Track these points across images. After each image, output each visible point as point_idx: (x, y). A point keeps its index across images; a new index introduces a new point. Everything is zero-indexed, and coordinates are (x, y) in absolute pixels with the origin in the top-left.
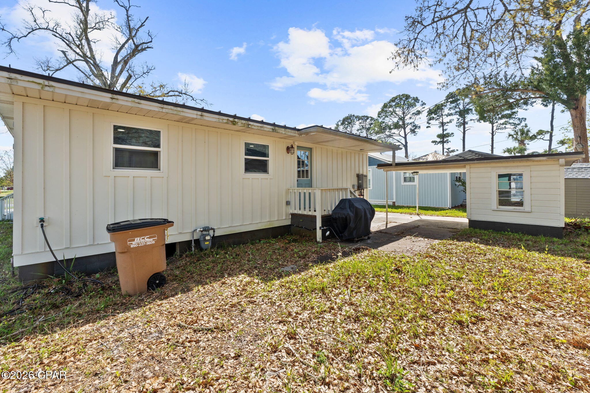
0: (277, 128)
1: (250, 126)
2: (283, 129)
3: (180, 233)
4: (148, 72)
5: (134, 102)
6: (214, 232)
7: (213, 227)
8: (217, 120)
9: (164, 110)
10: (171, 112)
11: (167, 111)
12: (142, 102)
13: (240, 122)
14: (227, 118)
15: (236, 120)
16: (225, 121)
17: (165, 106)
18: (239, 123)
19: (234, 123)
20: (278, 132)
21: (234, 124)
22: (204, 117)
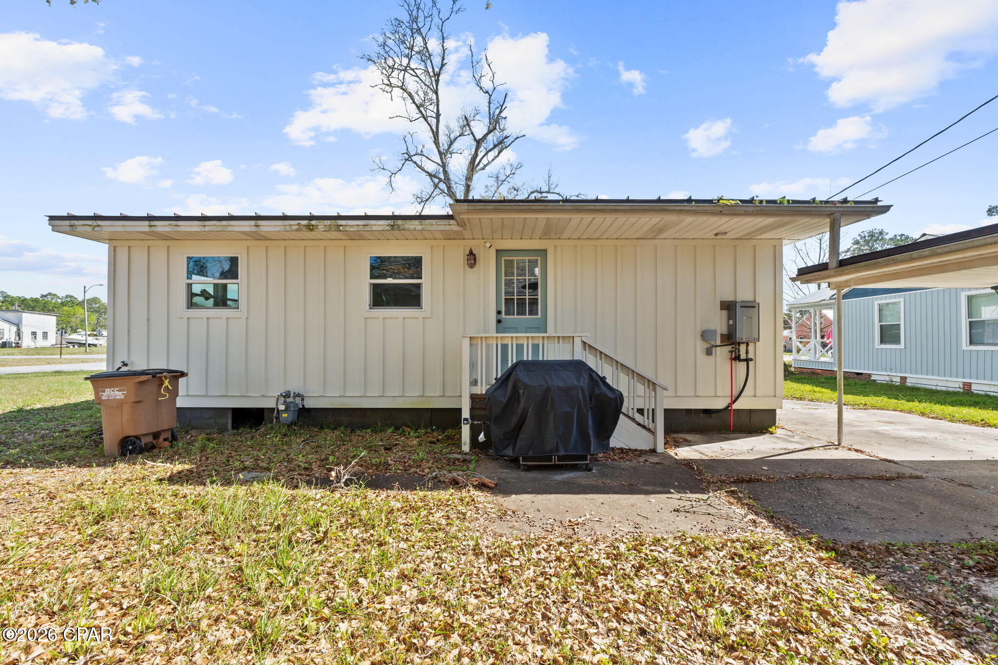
0: (400, 222)
1: (341, 228)
2: (417, 222)
3: (263, 396)
4: (514, 174)
5: (171, 225)
6: (303, 400)
7: (301, 393)
8: (282, 227)
9: (207, 229)
10: (215, 230)
11: (210, 228)
12: (180, 223)
13: (321, 225)
14: (296, 222)
15: (314, 222)
16: (294, 228)
17: (207, 223)
18: (320, 227)
19: (310, 228)
20: (404, 230)
21: (311, 230)
22: (261, 227)
